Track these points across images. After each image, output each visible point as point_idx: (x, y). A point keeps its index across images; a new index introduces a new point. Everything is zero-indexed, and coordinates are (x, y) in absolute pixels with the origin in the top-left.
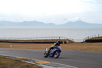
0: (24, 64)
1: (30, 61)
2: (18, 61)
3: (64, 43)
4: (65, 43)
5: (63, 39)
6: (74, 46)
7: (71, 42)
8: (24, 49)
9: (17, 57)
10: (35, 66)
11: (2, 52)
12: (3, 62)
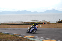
0: (19, 38)
1: (22, 36)
3: (44, 24)
10: (25, 39)
11: (4, 30)
12: (5, 37)
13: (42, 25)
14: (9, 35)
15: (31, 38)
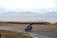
0: (23, 36)
1: (26, 34)
2: (19, 34)
4: (45, 24)
5: (44, 22)
6: (50, 26)
7: (49, 24)
8: (23, 27)
9: (18, 32)
10: (28, 37)
12: (11, 34)
13: (43, 25)
14: (15, 32)
15: (34, 36)
